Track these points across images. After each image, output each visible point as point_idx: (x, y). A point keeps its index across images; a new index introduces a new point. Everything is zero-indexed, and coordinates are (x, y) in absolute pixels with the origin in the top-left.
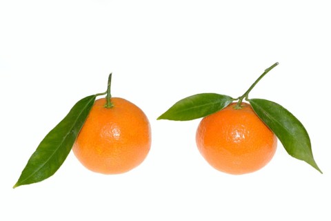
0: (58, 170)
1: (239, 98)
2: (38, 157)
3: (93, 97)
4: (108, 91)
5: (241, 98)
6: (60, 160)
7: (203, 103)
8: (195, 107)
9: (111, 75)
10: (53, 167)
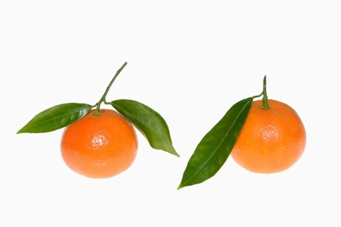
0: (219, 171)
1: (97, 104)
2: (196, 159)
3: (251, 99)
4: (264, 93)
5: (98, 104)
6: (220, 161)
7: (62, 113)
8: (55, 118)
9: (265, 77)
10: (213, 168)
